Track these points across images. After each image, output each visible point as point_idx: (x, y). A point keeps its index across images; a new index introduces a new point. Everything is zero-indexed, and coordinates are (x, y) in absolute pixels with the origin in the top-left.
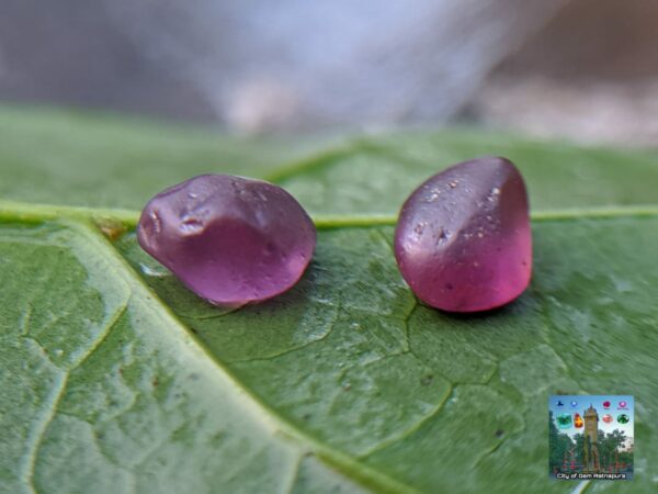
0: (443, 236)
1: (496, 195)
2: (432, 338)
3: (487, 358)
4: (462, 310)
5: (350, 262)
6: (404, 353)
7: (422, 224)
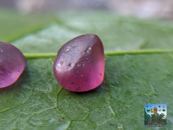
0: (70, 65)
1: (90, 50)
2: (66, 102)
3: (86, 110)
4: (78, 91)
5: (40, 71)
6: (55, 108)
7: (62, 60)
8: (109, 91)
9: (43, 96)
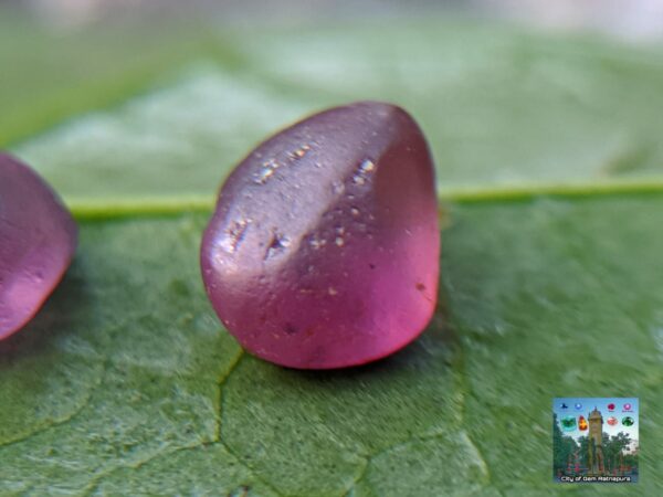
0: (275, 243)
1: (368, 172)
2: (262, 415)
3: (351, 451)
4: (315, 365)
6: (208, 444)
7: (242, 223)
8: (460, 367)
9: (154, 388)
